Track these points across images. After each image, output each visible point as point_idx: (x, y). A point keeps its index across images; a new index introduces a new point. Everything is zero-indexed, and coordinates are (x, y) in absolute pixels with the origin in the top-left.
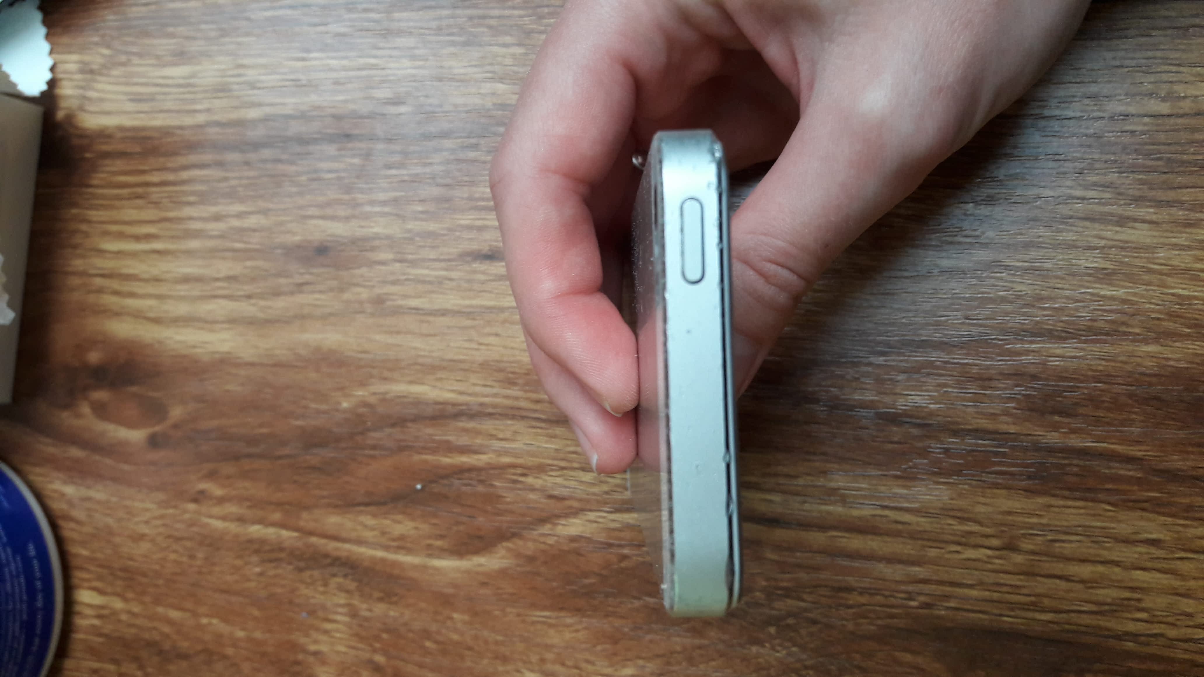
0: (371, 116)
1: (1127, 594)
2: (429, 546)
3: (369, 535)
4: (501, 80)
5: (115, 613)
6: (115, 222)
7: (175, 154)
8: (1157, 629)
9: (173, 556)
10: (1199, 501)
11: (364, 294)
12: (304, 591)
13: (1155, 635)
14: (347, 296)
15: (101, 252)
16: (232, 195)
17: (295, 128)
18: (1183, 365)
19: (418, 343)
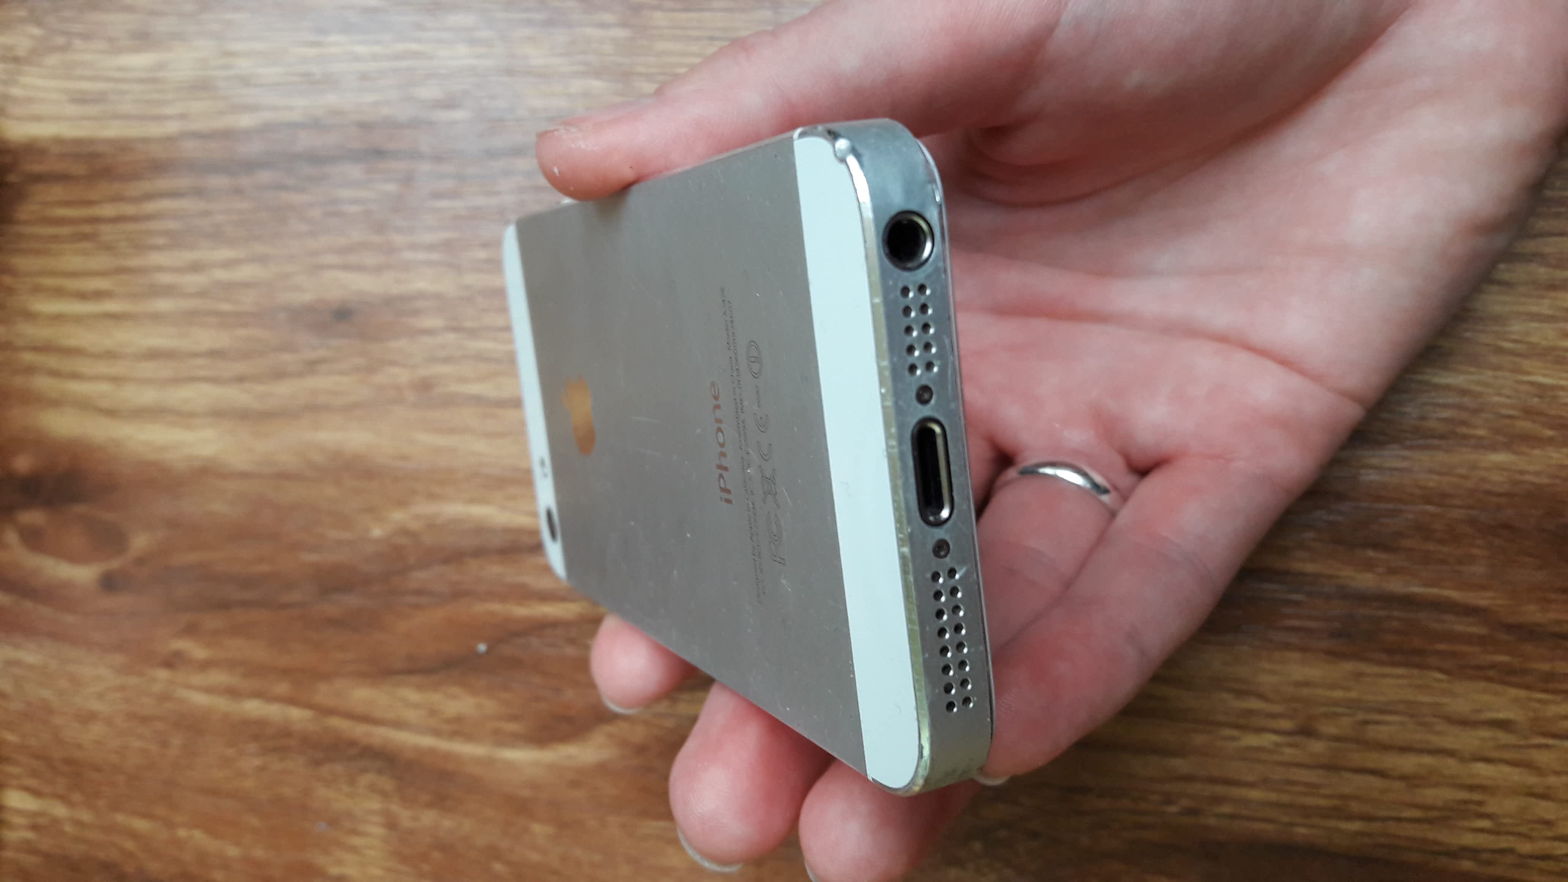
0: (415, 124)
1: (1464, 795)
2: (496, 732)
3: (411, 715)
4: (598, 74)
5: (55, 821)
6: (53, 273)
7: (135, 176)
8: (1504, 842)
9: (136, 744)
10: (1563, 667)
11: (403, 376)
12: (322, 792)
13: (1502, 851)
14: (380, 378)
15: (31, 316)
16: (216, 236)
17: (305, 141)
18: (1544, 480)
19: (481, 446)
